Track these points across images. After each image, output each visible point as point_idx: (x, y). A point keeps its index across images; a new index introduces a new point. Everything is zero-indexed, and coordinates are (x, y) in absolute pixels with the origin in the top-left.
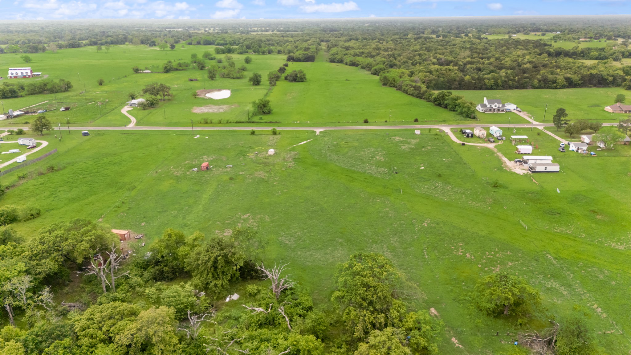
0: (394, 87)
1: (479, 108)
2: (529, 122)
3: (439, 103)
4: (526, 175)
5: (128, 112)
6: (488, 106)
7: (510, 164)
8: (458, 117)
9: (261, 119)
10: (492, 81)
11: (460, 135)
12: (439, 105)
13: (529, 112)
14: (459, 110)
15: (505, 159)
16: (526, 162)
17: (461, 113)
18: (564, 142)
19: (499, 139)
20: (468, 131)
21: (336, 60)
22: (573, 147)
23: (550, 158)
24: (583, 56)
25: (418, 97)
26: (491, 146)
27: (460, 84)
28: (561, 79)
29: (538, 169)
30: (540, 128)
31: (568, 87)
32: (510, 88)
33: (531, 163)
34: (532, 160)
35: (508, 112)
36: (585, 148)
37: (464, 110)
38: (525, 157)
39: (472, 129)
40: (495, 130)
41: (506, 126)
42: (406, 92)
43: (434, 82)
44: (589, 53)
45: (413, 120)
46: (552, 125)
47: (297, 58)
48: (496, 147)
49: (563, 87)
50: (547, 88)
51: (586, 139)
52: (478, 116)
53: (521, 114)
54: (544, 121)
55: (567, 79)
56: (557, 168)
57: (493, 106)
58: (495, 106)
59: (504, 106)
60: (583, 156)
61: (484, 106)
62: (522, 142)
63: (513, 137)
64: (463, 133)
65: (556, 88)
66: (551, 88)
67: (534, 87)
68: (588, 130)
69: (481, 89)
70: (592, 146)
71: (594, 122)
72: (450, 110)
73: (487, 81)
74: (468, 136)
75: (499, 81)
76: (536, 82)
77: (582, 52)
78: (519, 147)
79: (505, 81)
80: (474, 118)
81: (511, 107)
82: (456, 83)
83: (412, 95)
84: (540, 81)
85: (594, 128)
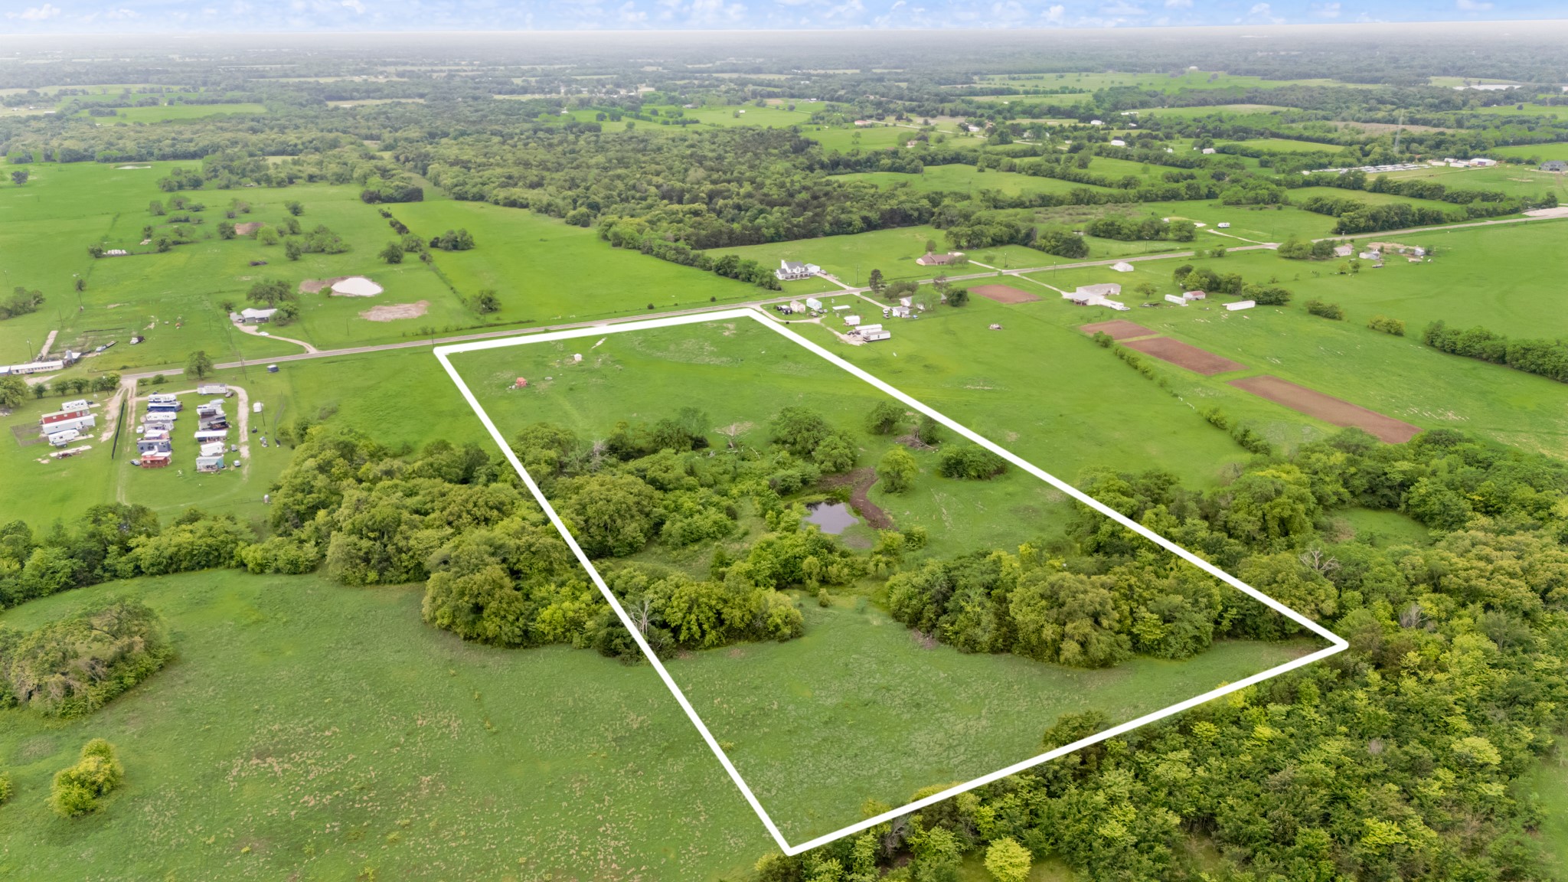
0: (634, 248)
1: (780, 276)
2: (843, 289)
3: (725, 270)
4: (862, 345)
5: (257, 331)
6: (789, 271)
7: (844, 337)
8: (760, 290)
9: (498, 319)
10: (772, 230)
11: (777, 313)
12: (725, 274)
13: (836, 274)
14: (758, 281)
15: (837, 333)
16: (858, 333)
17: (762, 284)
18: (886, 308)
19: (820, 313)
20: (784, 307)
21: (470, 196)
22: (896, 313)
23: (880, 326)
24: (871, 167)
25: (685, 264)
26: (816, 321)
27: (730, 238)
28: (856, 219)
29: (873, 338)
30: (857, 294)
31: (867, 230)
32: (797, 237)
33: (863, 333)
34: (865, 330)
35: (812, 276)
36: (907, 312)
37: (765, 280)
38: (858, 328)
39: (788, 303)
40: (813, 303)
41: (823, 295)
42: (664, 258)
43: (694, 238)
44: (878, 161)
45: (709, 299)
46: (868, 289)
47: (387, 196)
48: (822, 321)
49: (862, 230)
50: (843, 233)
51: (906, 302)
52: (783, 285)
53: (828, 278)
54: (857, 285)
55: (865, 219)
56: (887, 335)
57: (795, 271)
58: (797, 271)
59: (806, 269)
60: (907, 320)
61: (784, 271)
62: (845, 312)
63: (836, 308)
64: (780, 310)
65: (853, 233)
66: (847, 234)
67: (826, 234)
68: (906, 292)
69: (759, 242)
70: (913, 309)
71: (910, 281)
72: (743, 280)
73: (764, 231)
74: (787, 313)
75: (781, 229)
76: (827, 227)
77: (868, 160)
78: (847, 318)
79: (788, 228)
80: (780, 289)
81: (814, 269)
82: (725, 237)
83: (676, 261)
84: (831, 224)
85: (911, 289)
